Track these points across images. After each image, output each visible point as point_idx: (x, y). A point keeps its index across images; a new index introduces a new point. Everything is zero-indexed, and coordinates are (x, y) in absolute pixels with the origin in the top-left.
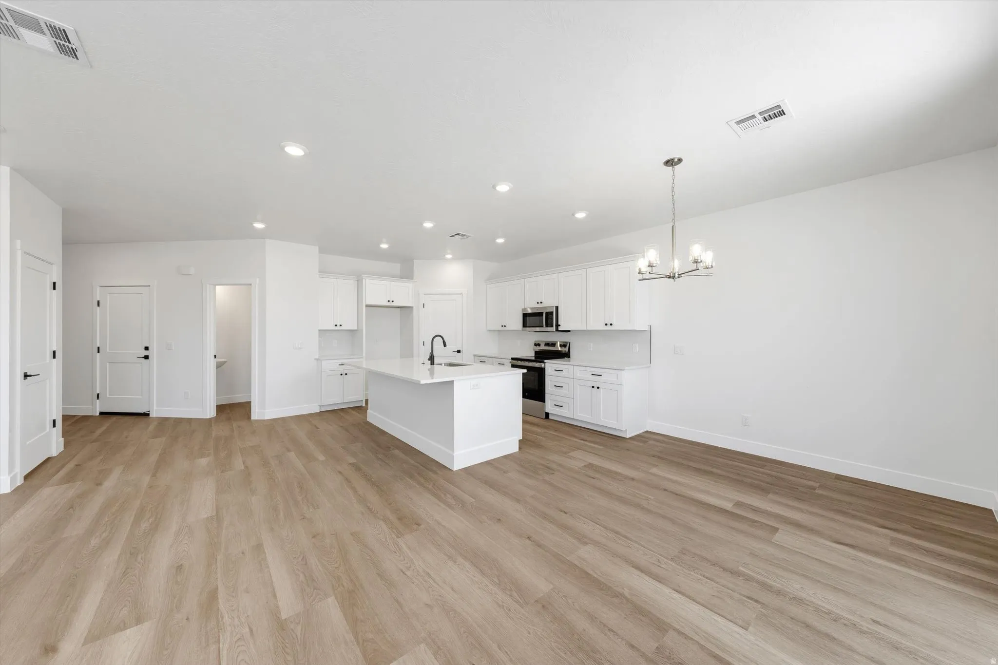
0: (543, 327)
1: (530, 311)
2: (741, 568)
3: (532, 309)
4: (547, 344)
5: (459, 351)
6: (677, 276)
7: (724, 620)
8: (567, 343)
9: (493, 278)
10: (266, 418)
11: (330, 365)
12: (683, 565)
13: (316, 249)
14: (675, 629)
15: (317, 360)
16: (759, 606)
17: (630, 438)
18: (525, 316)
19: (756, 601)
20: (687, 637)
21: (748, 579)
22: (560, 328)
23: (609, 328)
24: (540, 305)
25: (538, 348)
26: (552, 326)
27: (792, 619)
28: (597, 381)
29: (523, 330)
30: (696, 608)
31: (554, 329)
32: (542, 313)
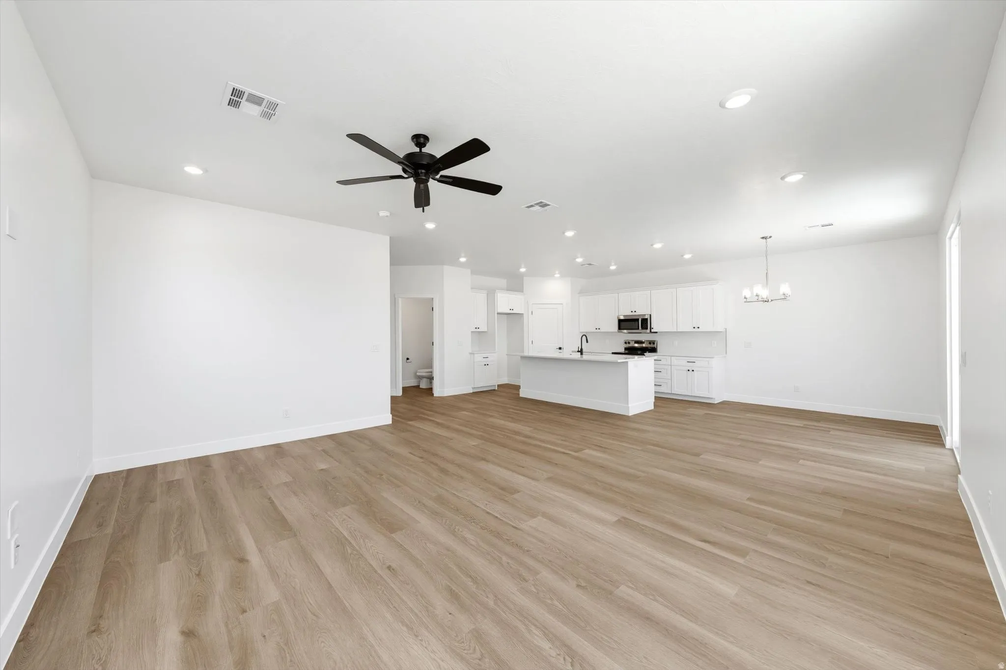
0: (638, 329)
1: (622, 318)
3: (624, 316)
4: (637, 342)
5: (560, 348)
6: (770, 301)
8: (655, 341)
9: (583, 292)
10: (446, 395)
11: (479, 358)
13: (469, 271)
15: (470, 354)
17: (717, 403)
18: (620, 321)
22: (652, 331)
23: (696, 330)
24: (634, 313)
25: (628, 345)
26: (647, 329)
28: (690, 366)
29: (619, 332)
31: (648, 331)
32: (638, 320)
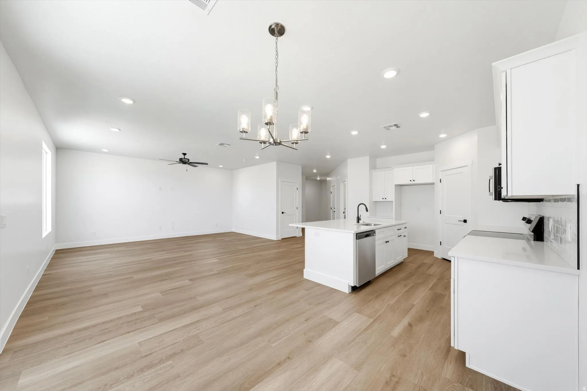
2: (171, 362)
5: (465, 221)
7: (149, 338)
12: (190, 338)
13: (368, 157)
14: (158, 323)
16: (143, 355)
19: (147, 356)
20: (152, 325)
21: (161, 361)
27: (126, 365)
30: (162, 332)
